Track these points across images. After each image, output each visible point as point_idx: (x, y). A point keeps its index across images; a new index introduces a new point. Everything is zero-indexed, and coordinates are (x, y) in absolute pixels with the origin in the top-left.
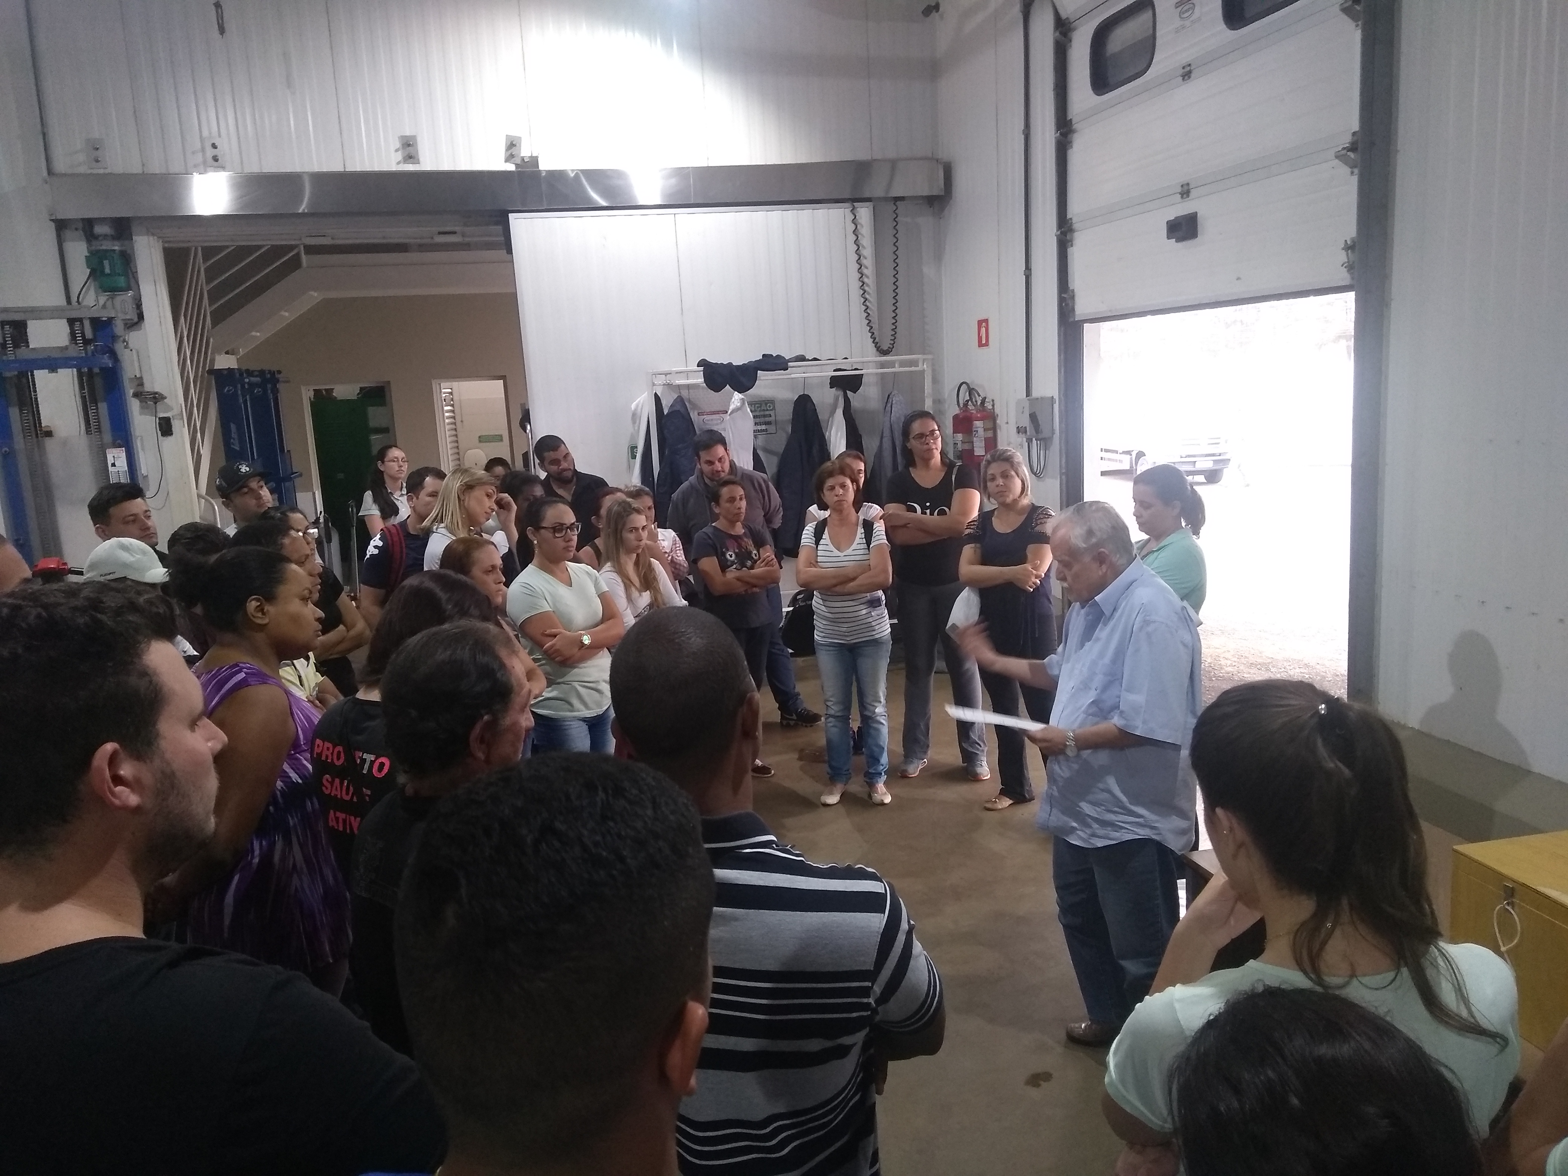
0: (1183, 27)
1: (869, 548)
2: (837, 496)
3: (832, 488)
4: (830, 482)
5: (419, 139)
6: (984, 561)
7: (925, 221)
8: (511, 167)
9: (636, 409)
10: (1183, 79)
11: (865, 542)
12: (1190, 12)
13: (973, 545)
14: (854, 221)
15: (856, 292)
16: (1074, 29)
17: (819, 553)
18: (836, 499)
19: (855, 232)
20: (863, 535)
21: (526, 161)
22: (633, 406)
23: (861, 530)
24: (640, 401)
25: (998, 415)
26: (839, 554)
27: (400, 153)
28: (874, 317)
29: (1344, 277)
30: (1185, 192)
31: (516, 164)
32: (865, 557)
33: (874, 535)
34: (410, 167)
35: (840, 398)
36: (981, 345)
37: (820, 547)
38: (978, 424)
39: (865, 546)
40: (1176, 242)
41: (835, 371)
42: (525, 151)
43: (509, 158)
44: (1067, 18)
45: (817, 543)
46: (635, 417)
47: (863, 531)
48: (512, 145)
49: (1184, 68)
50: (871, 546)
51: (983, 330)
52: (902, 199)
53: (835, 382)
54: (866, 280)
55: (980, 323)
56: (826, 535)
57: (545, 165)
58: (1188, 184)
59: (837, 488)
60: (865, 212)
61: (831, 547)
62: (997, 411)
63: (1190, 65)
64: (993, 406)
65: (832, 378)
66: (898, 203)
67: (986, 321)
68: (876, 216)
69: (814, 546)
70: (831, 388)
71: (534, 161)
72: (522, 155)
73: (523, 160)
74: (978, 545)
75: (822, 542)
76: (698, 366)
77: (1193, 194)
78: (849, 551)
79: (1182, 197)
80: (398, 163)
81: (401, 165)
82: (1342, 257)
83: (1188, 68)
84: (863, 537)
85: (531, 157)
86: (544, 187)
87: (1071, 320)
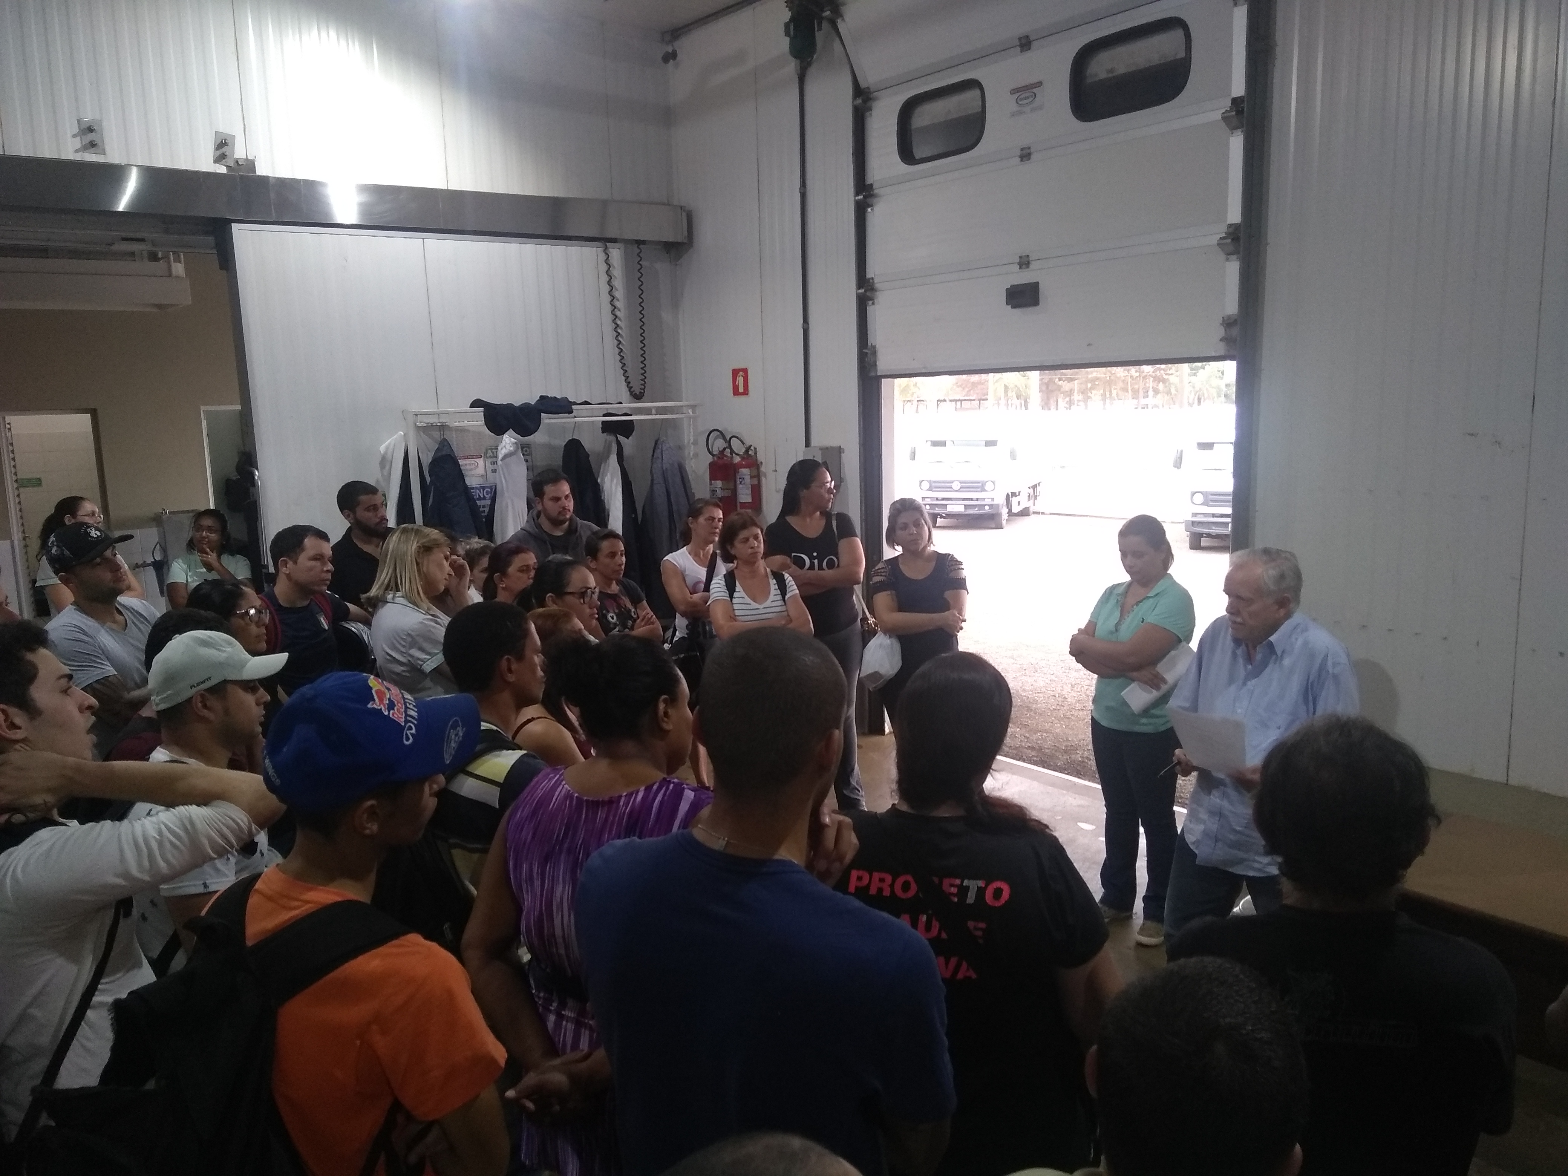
0: (1020, 113)
1: (784, 599)
2: (752, 548)
3: (747, 540)
4: (743, 534)
5: (105, 124)
6: (901, 608)
7: (661, 267)
8: (222, 170)
9: (386, 453)
10: (1021, 161)
11: (780, 593)
12: (1030, 100)
13: (889, 592)
14: (607, 261)
15: (609, 334)
16: (875, 99)
17: (736, 607)
18: (750, 551)
19: (608, 272)
20: (776, 586)
21: (240, 163)
22: (382, 449)
23: (773, 582)
24: (389, 444)
25: (761, 463)
26: (754, 605)
27: (78, 139)
28: (628, 360)
29: (1221, 349)
30: (1024, 263)
31: (227, 166)
32: (784, 608)
33: (788, 586)
34: (91, 157)
35: (613, 444)
36: (736, 392)
37: (734, 601)
38: (745, 471)
39: (779, 597)
40: (1012, 308)
41: (605, 415)
42: (239, 153)
43: (219, 159)
44: (868, 88)
45: (731, 597)
46: (385, 462)
47: (775, 581)
48: (223, 145)
49: (1022, 150)
50: (787, 597)
51: (740, 380)
52: (643, 242)
53: (607, 427)
54: (619, 322)
55: (735, 373)
56: (738, 587)
57: (262, 170)
58: (1028, 256)
59: (751, 539)
60: (616, 253)
61: (748, 600)
62: (761, 457)
63: (1029, 148)
64: (756, 453)
65: (603, 423)
66: (641, 246)
67: (745, 371)
68: (626, 258)
69: (729, 599)
70: (603, 432)
71: (251, 165)
72: (236, 156)
73: (237, 162)
74: (894, 592)
75: (736, 595)
76: (471, 407)
77: (1033, 265)
78: (768, 603)
79: (1020, 268)
80: (77, 151)
81: (80, 154)
82: (1221, 332)
83: (1028, 151)
84: (777, 588)
85: (247, 159)
86: (272, 195)
87: (873, 374)
